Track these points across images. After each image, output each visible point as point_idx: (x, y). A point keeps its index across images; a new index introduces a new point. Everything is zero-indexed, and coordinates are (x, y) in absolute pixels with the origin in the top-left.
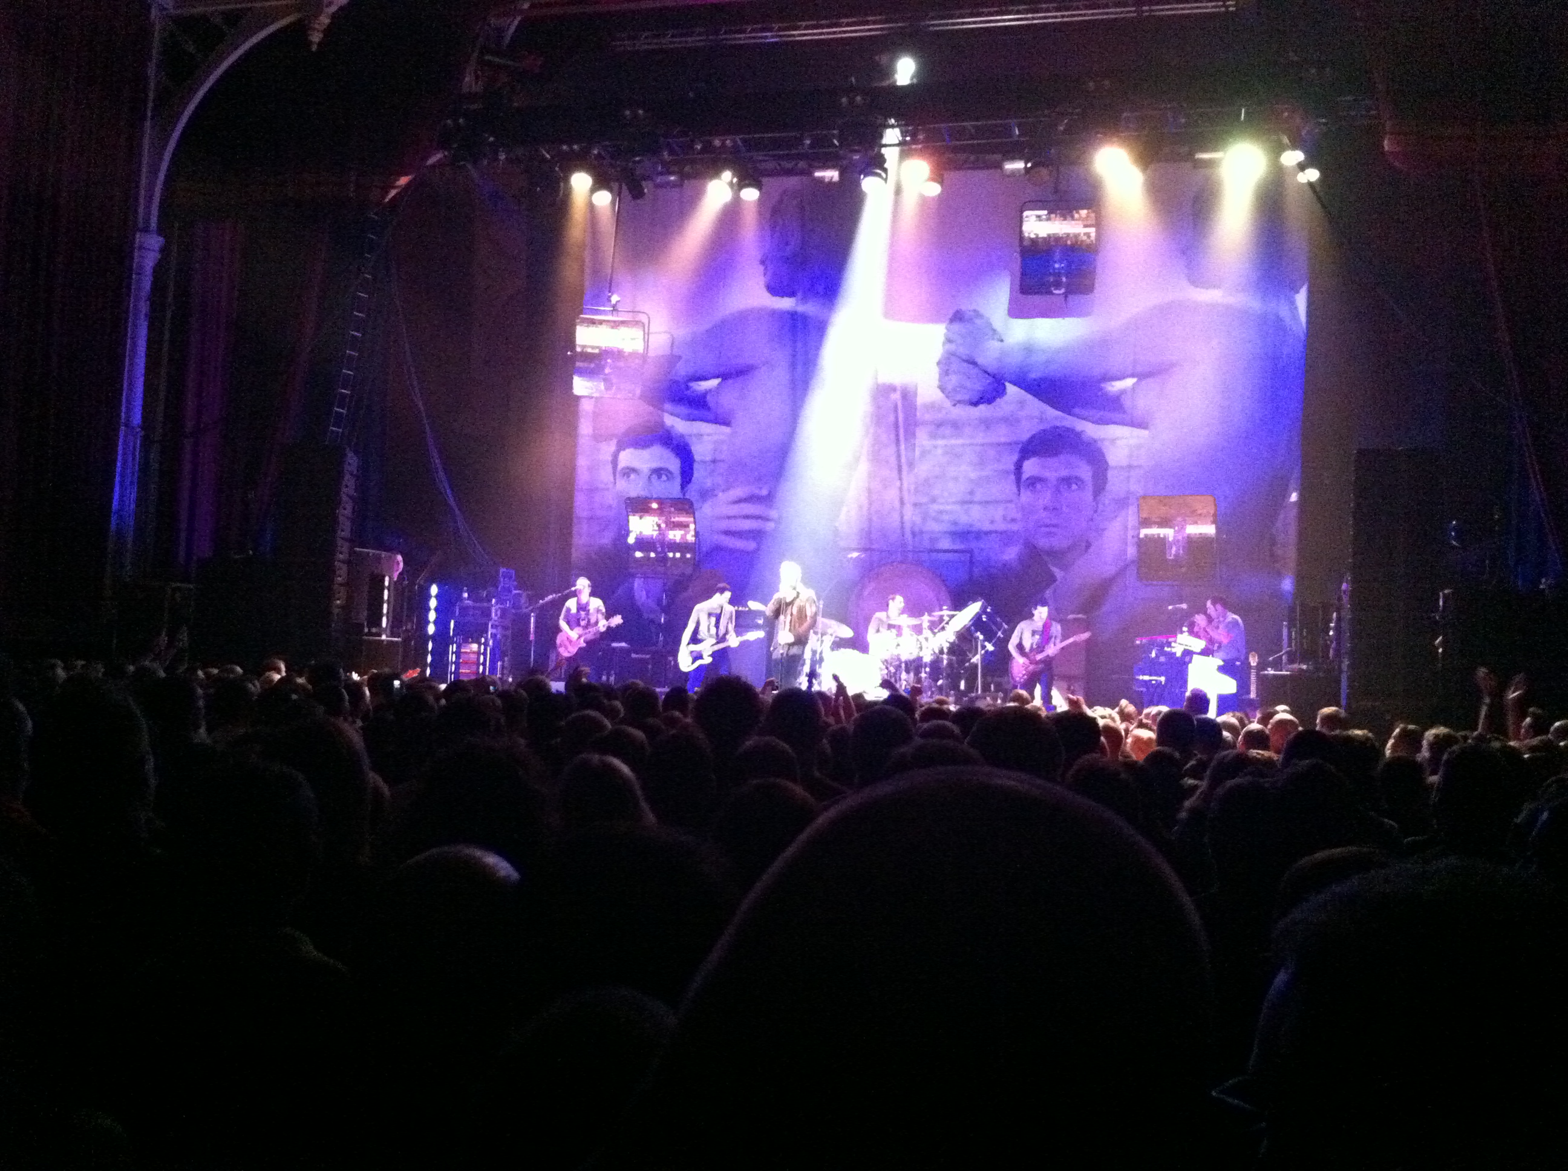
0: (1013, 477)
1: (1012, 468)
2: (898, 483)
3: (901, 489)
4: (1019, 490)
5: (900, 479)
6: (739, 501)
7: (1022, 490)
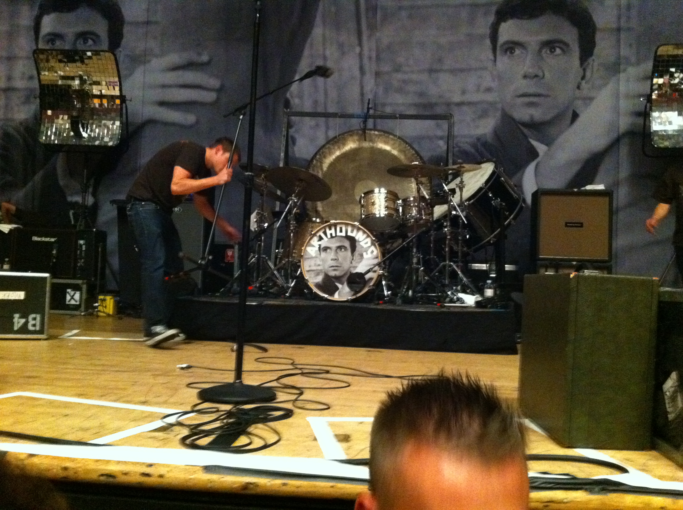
0: (488, 42)
1: (488, 31)
2: (358, 50)
3: (361, 55)
4: (495, 57)
5: (360, 44)
6: (175, 68)
7: (499, 57)
